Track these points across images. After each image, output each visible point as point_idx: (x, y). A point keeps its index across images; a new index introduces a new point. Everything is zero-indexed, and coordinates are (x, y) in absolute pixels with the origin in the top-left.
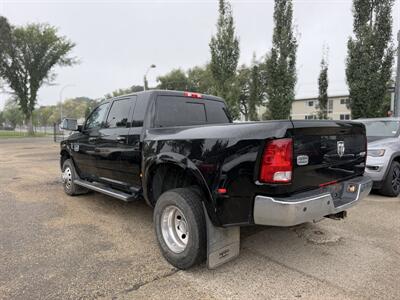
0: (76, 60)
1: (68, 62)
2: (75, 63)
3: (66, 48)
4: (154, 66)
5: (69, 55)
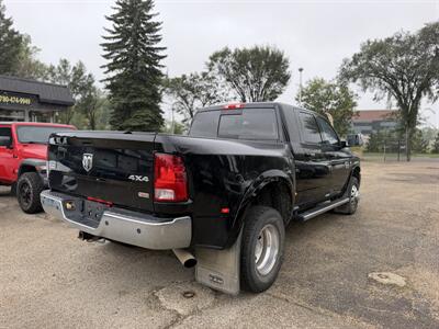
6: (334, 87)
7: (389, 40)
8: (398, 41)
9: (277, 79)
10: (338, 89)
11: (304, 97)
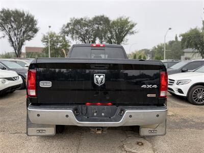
0: (136, 31)
1: (133, 33)
2: (136, 32)
3: (132, 26)
4: (170, 29)
5: (134, 29)
6: (60, 37)
7: (82, 19)
8: (85, 21)
9: (31, 30)
10: (61, 38)
11: (46, 40)
